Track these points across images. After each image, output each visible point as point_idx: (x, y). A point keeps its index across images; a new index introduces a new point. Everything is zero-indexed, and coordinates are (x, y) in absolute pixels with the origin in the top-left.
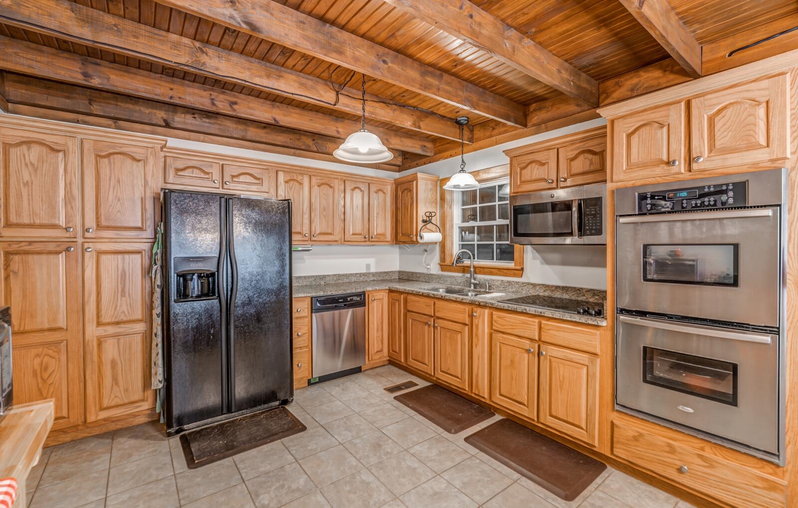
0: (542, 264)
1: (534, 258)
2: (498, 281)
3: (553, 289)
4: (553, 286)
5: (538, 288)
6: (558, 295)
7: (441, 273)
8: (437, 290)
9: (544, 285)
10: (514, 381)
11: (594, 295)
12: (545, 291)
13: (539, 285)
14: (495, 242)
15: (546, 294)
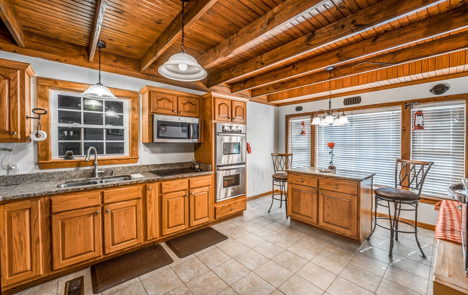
0: (150, 153)
1: (145, 151)
2: (120, 167)
3: (159, 166)
4: (159, 165)
5: (150, 167)
6: (161, 169)
7: (38, 171)
8: (59, 186)
9: (154, 165)
10: (177, 215)
11: (178, 165)
12: (154, 168)
13: (150, 165)
14: (105, 141)
15: (155, 169)
